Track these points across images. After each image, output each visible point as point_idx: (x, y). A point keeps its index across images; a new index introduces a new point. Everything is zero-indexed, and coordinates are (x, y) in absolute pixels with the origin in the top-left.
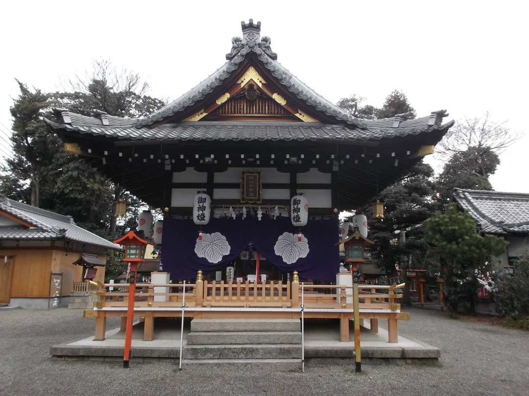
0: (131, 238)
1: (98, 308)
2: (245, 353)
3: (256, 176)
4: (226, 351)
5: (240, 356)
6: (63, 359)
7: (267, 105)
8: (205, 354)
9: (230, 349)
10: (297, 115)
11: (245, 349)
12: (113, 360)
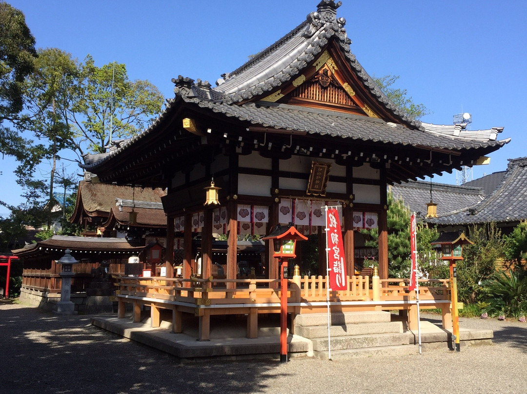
0: (293, 233)
1: (206, 306)
2: (367, 342)
3: (324, 168)
4: (352, 341)
5: (363, 346)
6: (194, 361)
7: (337, 93)
8: (335, 345)
9: (355, 339)
10: (364, 109)
11: (366, 339)
12: (245, 358)
